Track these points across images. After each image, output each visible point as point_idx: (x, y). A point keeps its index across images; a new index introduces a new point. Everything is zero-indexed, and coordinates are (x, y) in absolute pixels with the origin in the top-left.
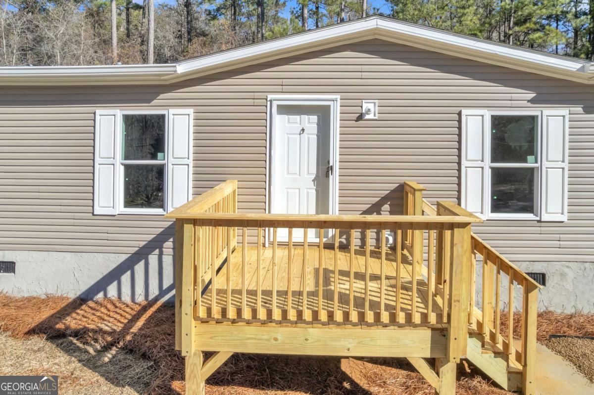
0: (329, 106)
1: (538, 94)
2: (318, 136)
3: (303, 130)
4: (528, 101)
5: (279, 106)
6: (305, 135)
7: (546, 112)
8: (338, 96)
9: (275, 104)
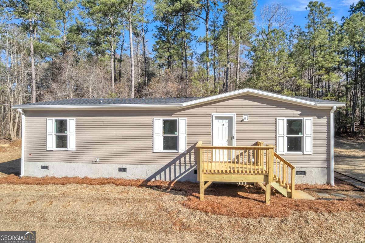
0: (232, 117)
1: (302, 112)
2: (228, 127)
3: (223, 124)
4: (299, 115)
5: (215, 117)
6: (224, 126)
7: (305, 118)
8: (235, 114)
9: (214, 116)
